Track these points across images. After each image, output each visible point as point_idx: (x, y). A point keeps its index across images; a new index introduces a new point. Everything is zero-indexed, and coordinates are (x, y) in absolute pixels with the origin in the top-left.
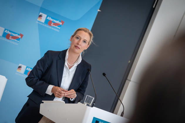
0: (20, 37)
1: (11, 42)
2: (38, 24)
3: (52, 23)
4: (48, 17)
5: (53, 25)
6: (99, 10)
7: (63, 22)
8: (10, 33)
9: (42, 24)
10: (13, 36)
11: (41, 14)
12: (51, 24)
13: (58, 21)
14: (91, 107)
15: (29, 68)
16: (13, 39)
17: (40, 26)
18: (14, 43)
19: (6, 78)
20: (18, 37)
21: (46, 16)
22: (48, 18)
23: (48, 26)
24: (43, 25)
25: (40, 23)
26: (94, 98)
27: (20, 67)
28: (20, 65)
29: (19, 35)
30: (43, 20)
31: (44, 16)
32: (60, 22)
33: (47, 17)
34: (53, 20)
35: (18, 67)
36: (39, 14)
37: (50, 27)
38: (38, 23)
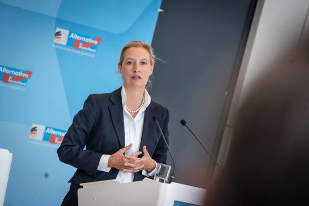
0: (27, 76)
1: (12, 87)
2: (56, 49)
3: (81, 44)
4: (73, 34)
5: (82, 47)
6: (160, 10)
7: (99, 40)
8: (8, 71)
9: (62, 48)
10: (15, 75)
11: (59, 31)
12: (79, 45)
13: (90, 39)
14: (168, 183)
15: (50, 128)
16: (15, 82)
17: (60, 52)
18: (17, 88)
19: (10, 152)
20: (23, 76)
21: (67, 32)
22: (72, 36)
23: (74, 51)
24: (65, 49)
25: (59, 47)
26: (170, 167)
27: (34, 130)
28: (34, 126)
29: (24, 72)
30: (63, 40)
31: (65, 33)
32: (93, 39)
33: (70, 34)
34: (81, 38)
35: (30, 130)
36: (55, 30)
37: (78, 52)
38: (56, 47)
